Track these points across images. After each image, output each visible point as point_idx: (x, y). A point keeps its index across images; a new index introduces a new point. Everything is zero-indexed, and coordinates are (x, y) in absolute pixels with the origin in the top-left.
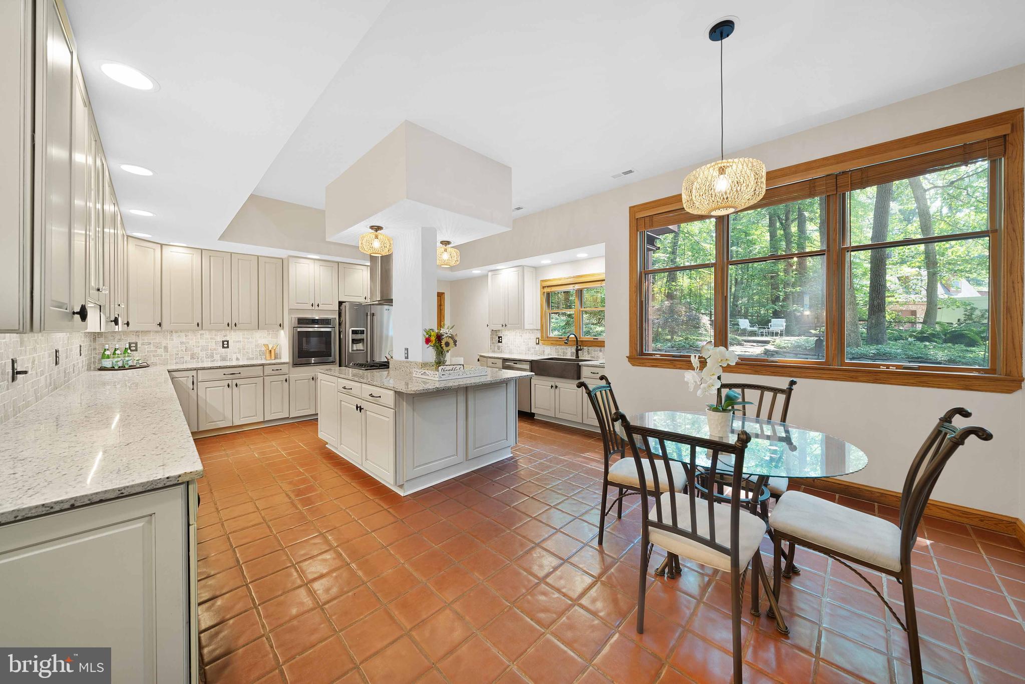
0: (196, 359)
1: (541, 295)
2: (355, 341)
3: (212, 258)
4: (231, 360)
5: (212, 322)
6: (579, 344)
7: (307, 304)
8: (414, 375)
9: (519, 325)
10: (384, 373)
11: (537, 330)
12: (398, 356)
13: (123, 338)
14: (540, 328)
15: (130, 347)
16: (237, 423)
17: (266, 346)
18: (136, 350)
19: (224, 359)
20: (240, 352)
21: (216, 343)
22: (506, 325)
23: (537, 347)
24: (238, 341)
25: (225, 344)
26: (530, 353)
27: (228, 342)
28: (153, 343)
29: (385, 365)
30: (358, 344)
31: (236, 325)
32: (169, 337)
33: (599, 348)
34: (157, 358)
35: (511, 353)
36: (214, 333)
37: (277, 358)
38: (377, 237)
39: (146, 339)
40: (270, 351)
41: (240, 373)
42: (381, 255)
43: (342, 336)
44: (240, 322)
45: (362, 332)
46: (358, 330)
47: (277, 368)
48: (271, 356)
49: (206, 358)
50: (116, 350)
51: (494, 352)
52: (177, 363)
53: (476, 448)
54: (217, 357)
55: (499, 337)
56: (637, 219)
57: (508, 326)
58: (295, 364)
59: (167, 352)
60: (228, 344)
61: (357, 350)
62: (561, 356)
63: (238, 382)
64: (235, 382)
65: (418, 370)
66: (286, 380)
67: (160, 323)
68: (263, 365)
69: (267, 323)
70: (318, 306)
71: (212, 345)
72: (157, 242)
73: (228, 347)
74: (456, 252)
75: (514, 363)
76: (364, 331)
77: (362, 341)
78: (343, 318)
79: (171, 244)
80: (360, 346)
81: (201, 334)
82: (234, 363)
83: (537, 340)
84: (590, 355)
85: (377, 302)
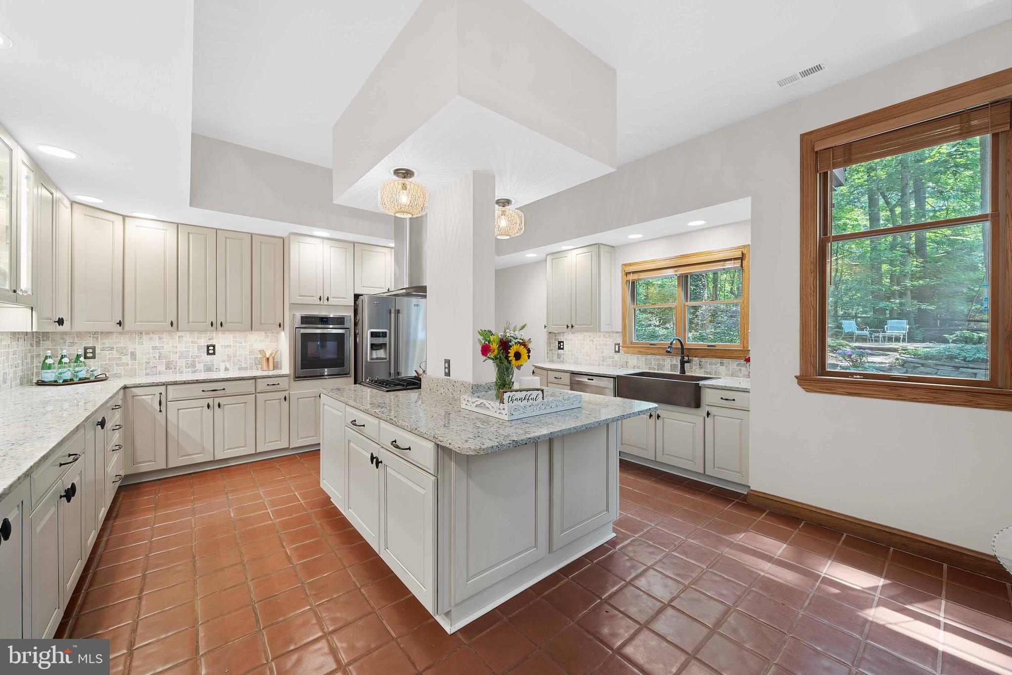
0: (173, 369)
1: (623, 284)
2: (374, 347)
3: (191, 236)
4: (218, 370)
5: (191, 320)
6: (686, 352)
7: (313, 297)
8: (463, 406)
9: (592, 325)
10: (413, 395)
11: (617, 333)
12: (434, 371)
13: (76, 341)
14: (621, 330)
15: (86, 353)
16: (218, 457)
17: (262, 352)
18: (94, 357)
19: (208, 369)
20: (229, 360)
21: (199, 348)
22: (572, 326)
23: (617, 356)
24: (228, 346)
25: (211, 350)
26: (605, 364)
27: (214, 346)
28: (116, 347)
29: (414, 383)
30: (378, 351)
31: (221, 324)
32: (137, 341)
33: (719, 360)
34: (122, 368)
35: (576, 363)
36: (196, 334)
37: (277, 368)
38: (404, 187)
39: (107, 342)
40: (268, 359)
41: (224, 389)
42: (410, 216)
43: (358, 339)
44: (228, 321)
45: (384, 335)
46: (379, 333)
47: (273, 383)
48: (268, 365)
49: (186, 368)
50: (62, 357)
51: (552, 361)
52: (147, 374)
53: (566, 530)
54: (200, 366)
55: (559, 343)
56: (817, 152)
57: (576, 326)
58: (298, 378)
59: (135, 359)
60: (214, 349)
61: (377, 359)
62: (654, 369)
63: (222, 401)
64: (217, 401)
65: (470, 399)
66: (285, 399)
67: (120, 321)
68: (255, 378)
69: (263, 322)
70: (328, 299)
71: (193, 351)
72: (116, 212)
73: (214, 353)
74: (519, 217)
75: (588, 379)
76: (386, 332)
77: (383, 346)
78: (359, 317)
79: (135, 214)
80: (381, 353)
81: (179, 337)
82: (222, 375)
83: (617, 346)
84: (703, 370)
85: (404, 291)
